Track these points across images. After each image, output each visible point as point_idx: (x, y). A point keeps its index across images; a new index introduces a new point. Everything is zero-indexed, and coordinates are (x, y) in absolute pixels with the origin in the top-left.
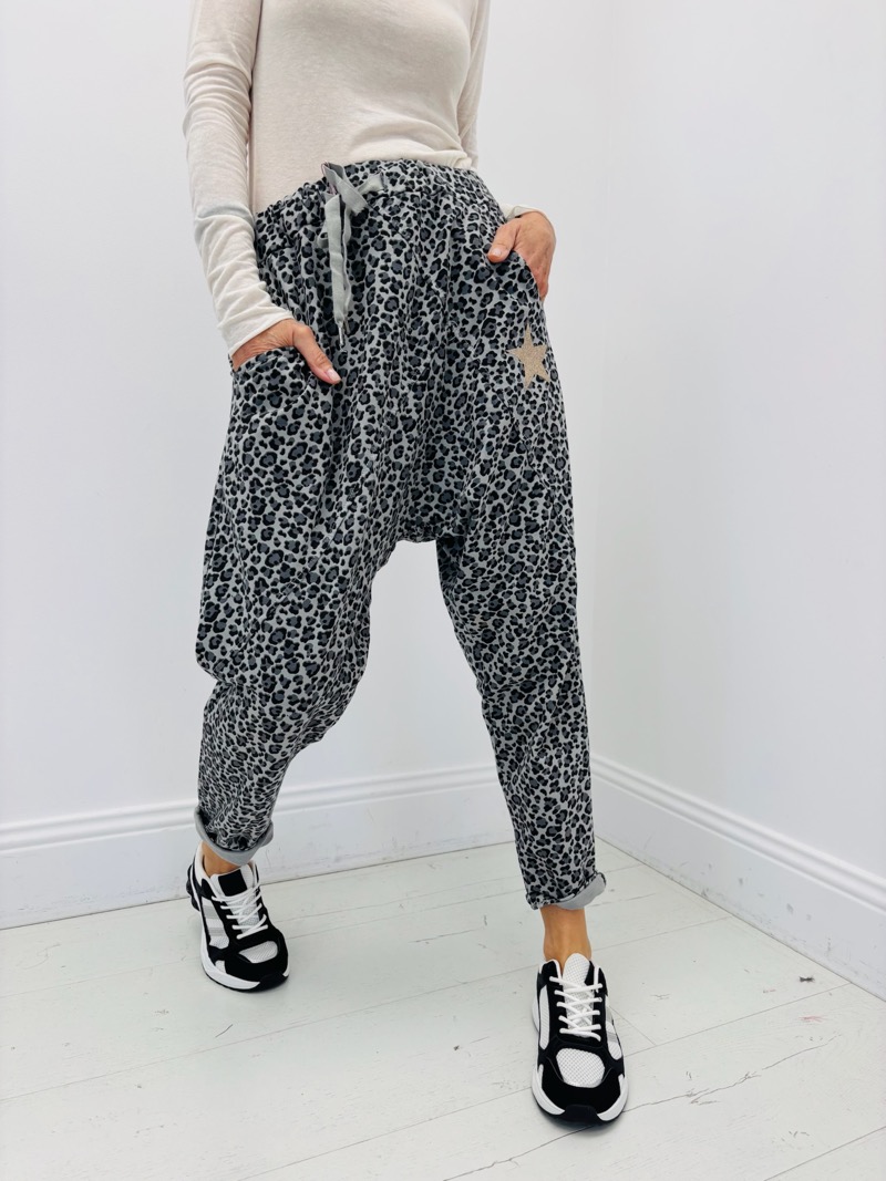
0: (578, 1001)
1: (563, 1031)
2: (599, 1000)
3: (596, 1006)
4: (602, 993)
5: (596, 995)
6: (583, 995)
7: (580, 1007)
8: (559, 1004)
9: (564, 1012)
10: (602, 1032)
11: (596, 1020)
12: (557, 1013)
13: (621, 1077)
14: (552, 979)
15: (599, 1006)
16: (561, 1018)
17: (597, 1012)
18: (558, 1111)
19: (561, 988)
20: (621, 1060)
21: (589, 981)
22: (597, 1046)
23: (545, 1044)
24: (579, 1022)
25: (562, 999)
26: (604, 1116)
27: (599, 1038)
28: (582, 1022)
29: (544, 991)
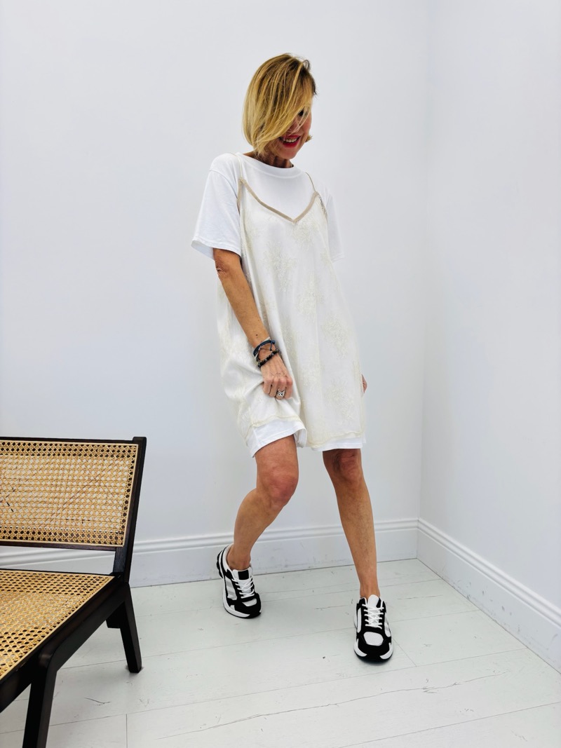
13: (390, 644)
24: (373, 622)
26: (382, 657)
27: (381, 628)
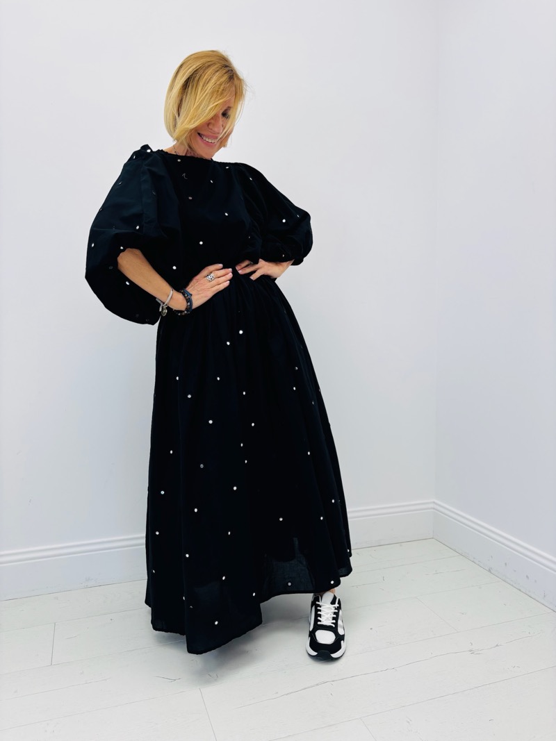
0: (327, 611)
1: (319, 623)
2: (336, 611)
3: (335, 613)
4: (339, 608)
5: (336, 609)
6: (330, 608)
7: (327, 613)
8: (319, 613)
9: (320, 616)
10: (336, 624)
11: (334, 618)
12: (317, 616)
13: (342, 642)
14: (317, 603)
15: (337, 614)
16: (319, 618)
17: (335, 616)
18: (315, 654)
19: (320, 607)
20: (344, 635)
21: (333, 602)
22: (333, 629)
23: (311, 629)
24: (326, 619)
25: (320, 611)
26: (334, 655)
27: (334, 626)
28: (328, 618)
29: (314, 608)
